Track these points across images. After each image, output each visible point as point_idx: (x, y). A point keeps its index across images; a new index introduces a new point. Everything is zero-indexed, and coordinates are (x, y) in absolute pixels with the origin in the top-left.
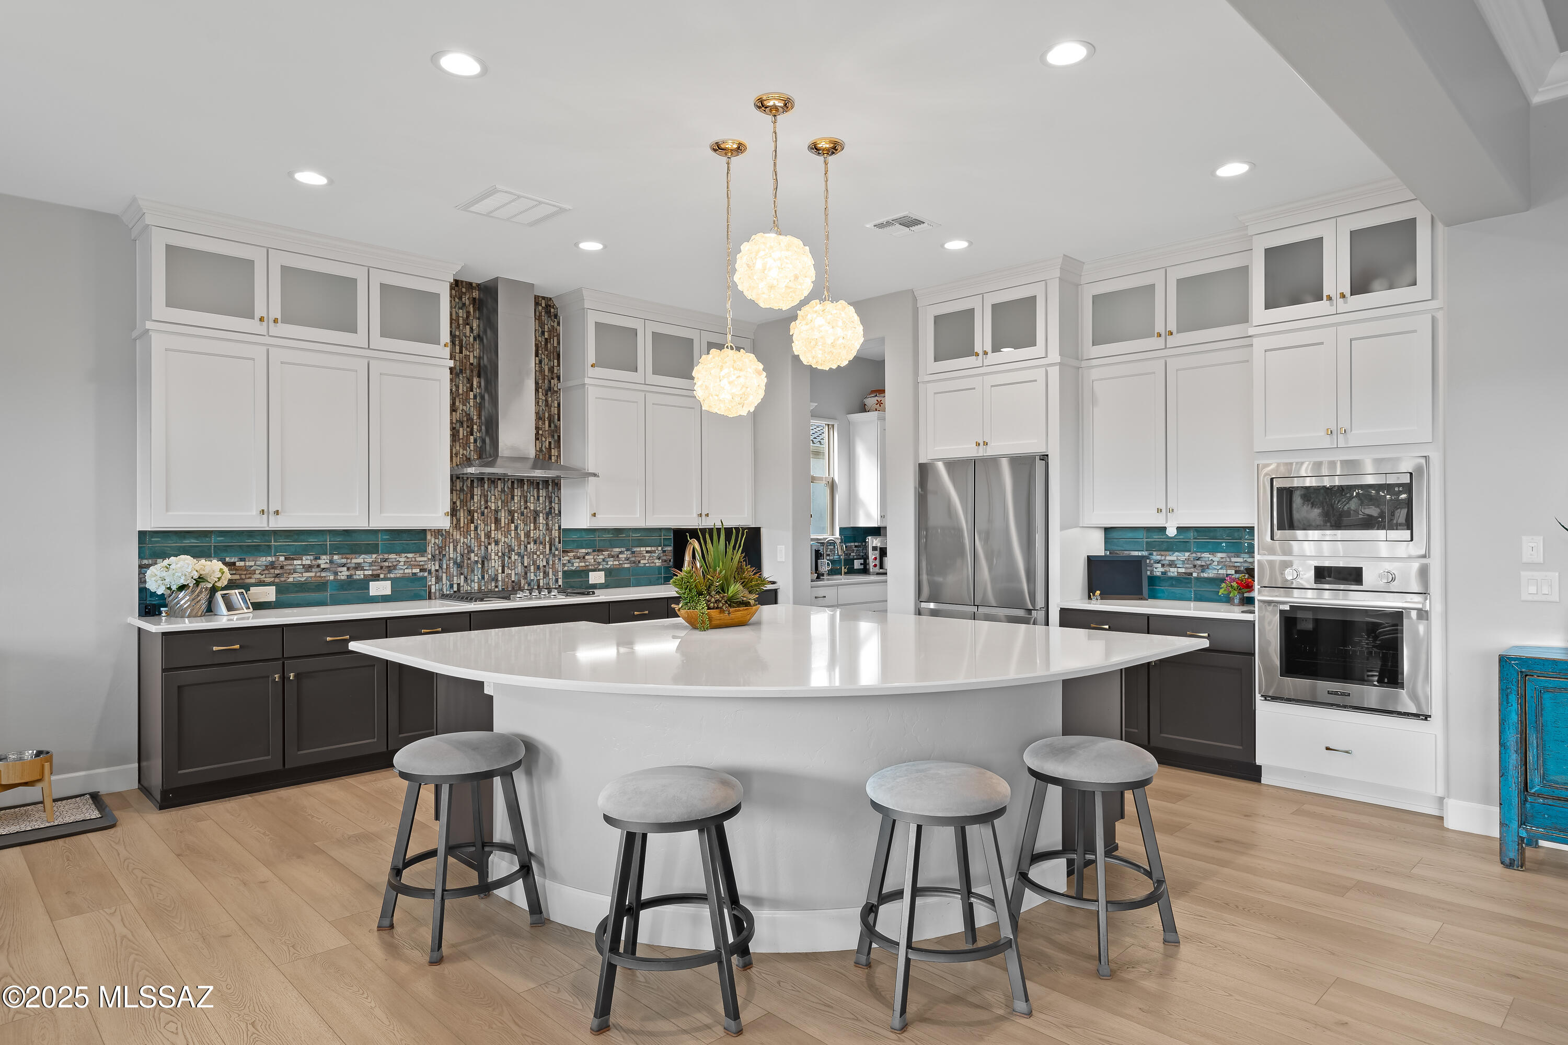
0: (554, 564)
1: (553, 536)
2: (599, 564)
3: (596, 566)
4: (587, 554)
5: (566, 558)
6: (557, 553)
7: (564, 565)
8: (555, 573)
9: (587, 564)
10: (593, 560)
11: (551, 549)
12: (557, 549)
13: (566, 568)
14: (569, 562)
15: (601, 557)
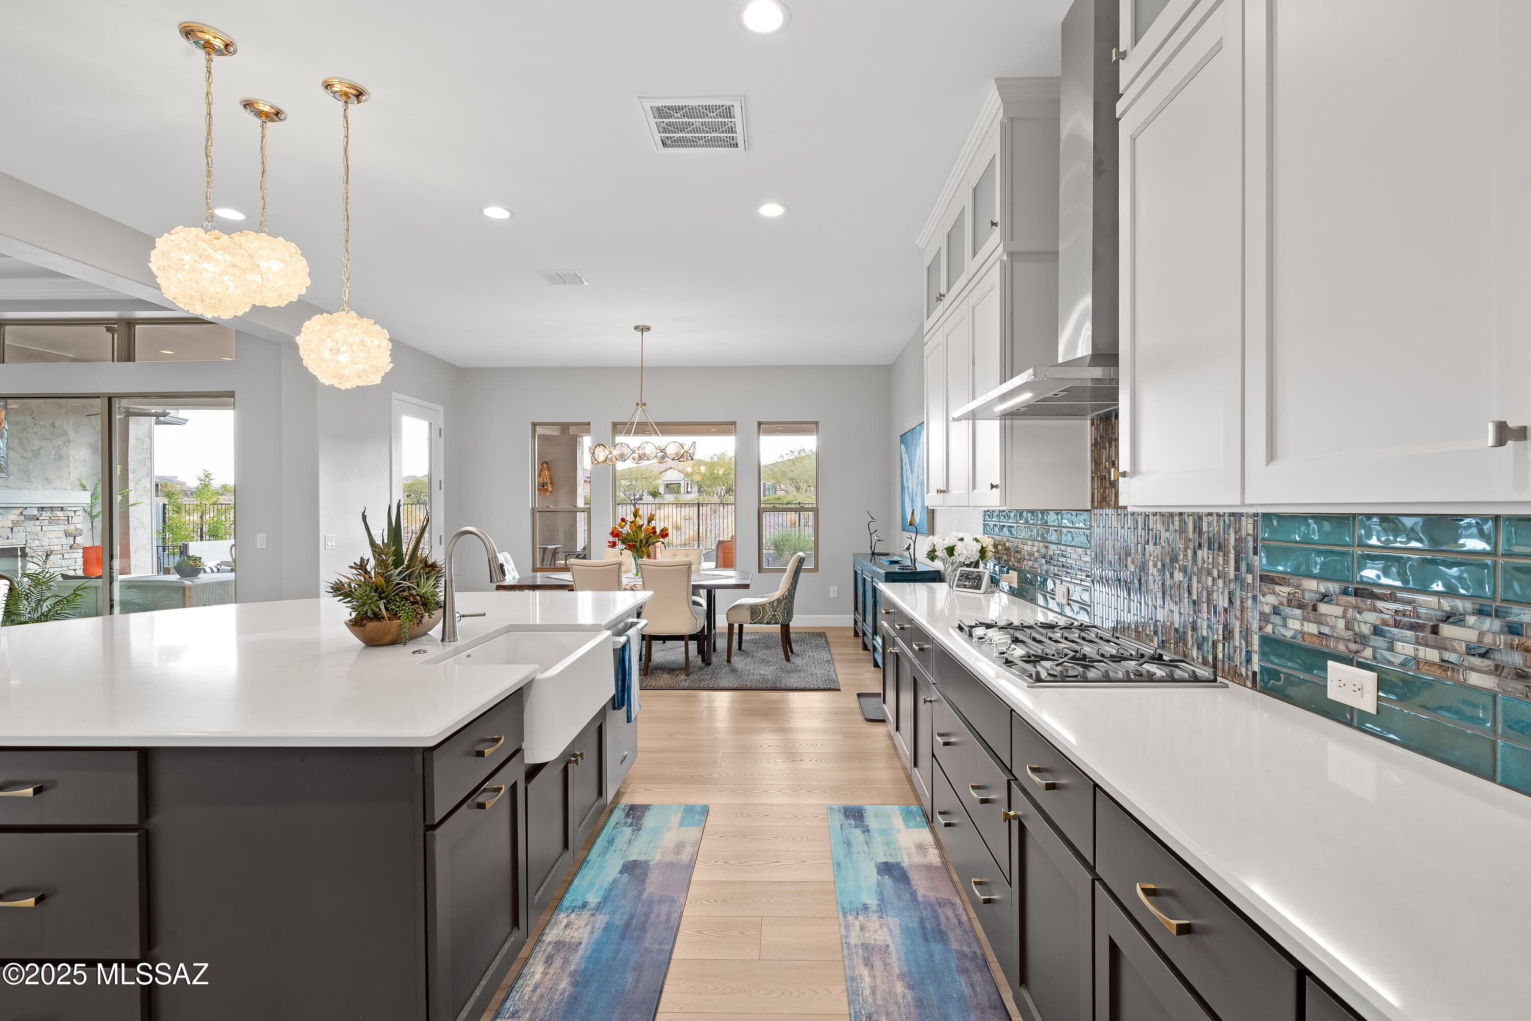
0: (1243, 609)
1: (1243, 533)
2: (1361, 640)
3: (1353, 647)
4: (1325, 597)
5: (1271, 599)
6: (1249, 578)
7: (1264, 618)
8: (1246, 634)
9: (1326, 630)
10: (1341, 624)
11: (1237, 569)
12: (1250, 570)
13: (1269, 629)
14: (1276, 611)
15: (1371, 617)
